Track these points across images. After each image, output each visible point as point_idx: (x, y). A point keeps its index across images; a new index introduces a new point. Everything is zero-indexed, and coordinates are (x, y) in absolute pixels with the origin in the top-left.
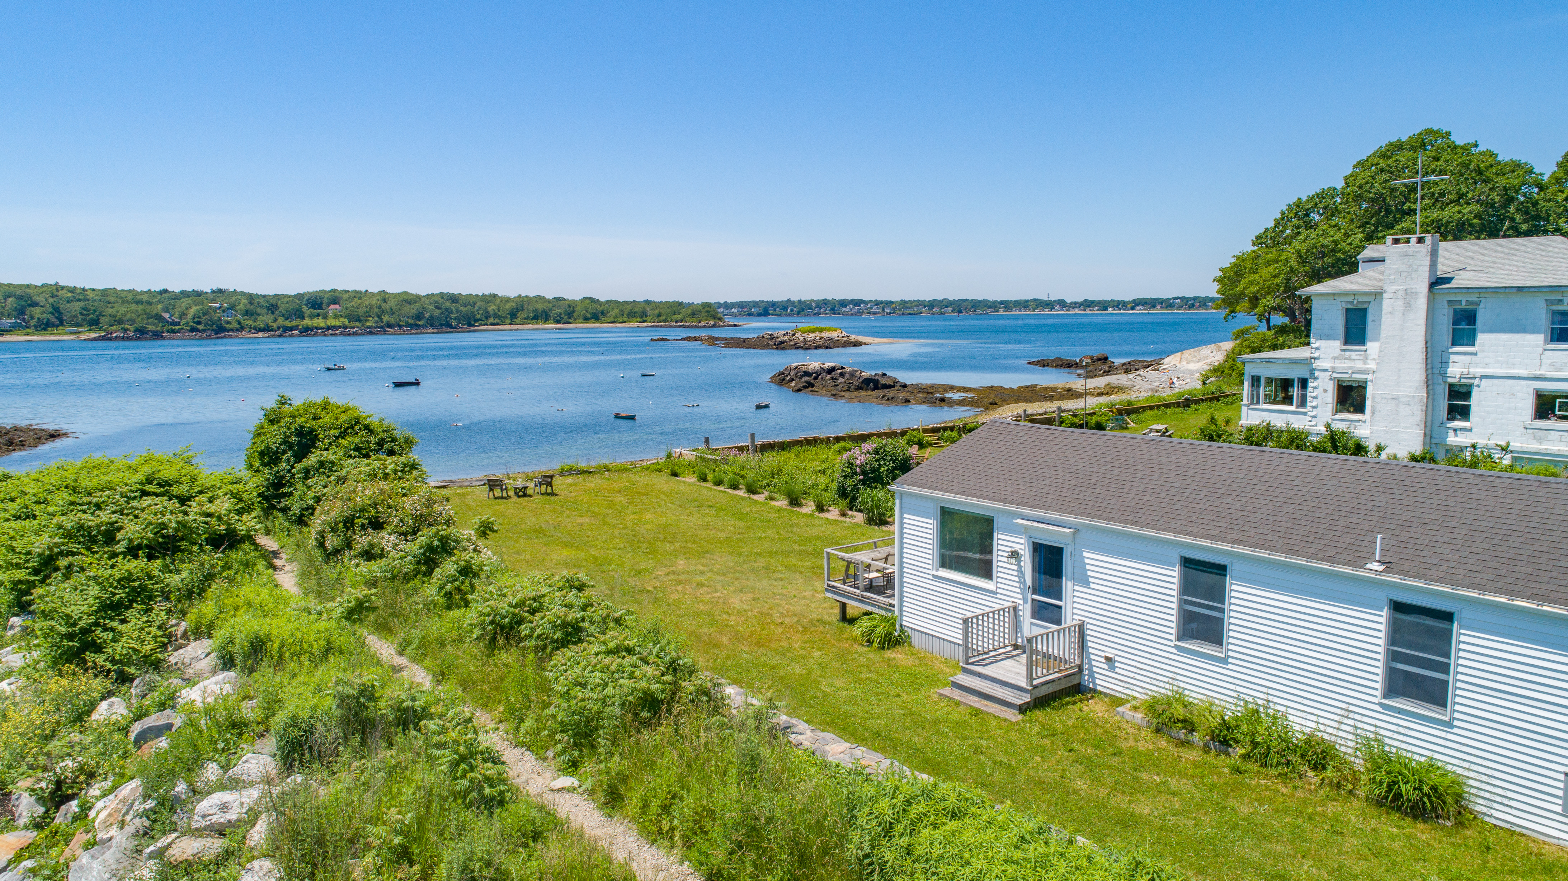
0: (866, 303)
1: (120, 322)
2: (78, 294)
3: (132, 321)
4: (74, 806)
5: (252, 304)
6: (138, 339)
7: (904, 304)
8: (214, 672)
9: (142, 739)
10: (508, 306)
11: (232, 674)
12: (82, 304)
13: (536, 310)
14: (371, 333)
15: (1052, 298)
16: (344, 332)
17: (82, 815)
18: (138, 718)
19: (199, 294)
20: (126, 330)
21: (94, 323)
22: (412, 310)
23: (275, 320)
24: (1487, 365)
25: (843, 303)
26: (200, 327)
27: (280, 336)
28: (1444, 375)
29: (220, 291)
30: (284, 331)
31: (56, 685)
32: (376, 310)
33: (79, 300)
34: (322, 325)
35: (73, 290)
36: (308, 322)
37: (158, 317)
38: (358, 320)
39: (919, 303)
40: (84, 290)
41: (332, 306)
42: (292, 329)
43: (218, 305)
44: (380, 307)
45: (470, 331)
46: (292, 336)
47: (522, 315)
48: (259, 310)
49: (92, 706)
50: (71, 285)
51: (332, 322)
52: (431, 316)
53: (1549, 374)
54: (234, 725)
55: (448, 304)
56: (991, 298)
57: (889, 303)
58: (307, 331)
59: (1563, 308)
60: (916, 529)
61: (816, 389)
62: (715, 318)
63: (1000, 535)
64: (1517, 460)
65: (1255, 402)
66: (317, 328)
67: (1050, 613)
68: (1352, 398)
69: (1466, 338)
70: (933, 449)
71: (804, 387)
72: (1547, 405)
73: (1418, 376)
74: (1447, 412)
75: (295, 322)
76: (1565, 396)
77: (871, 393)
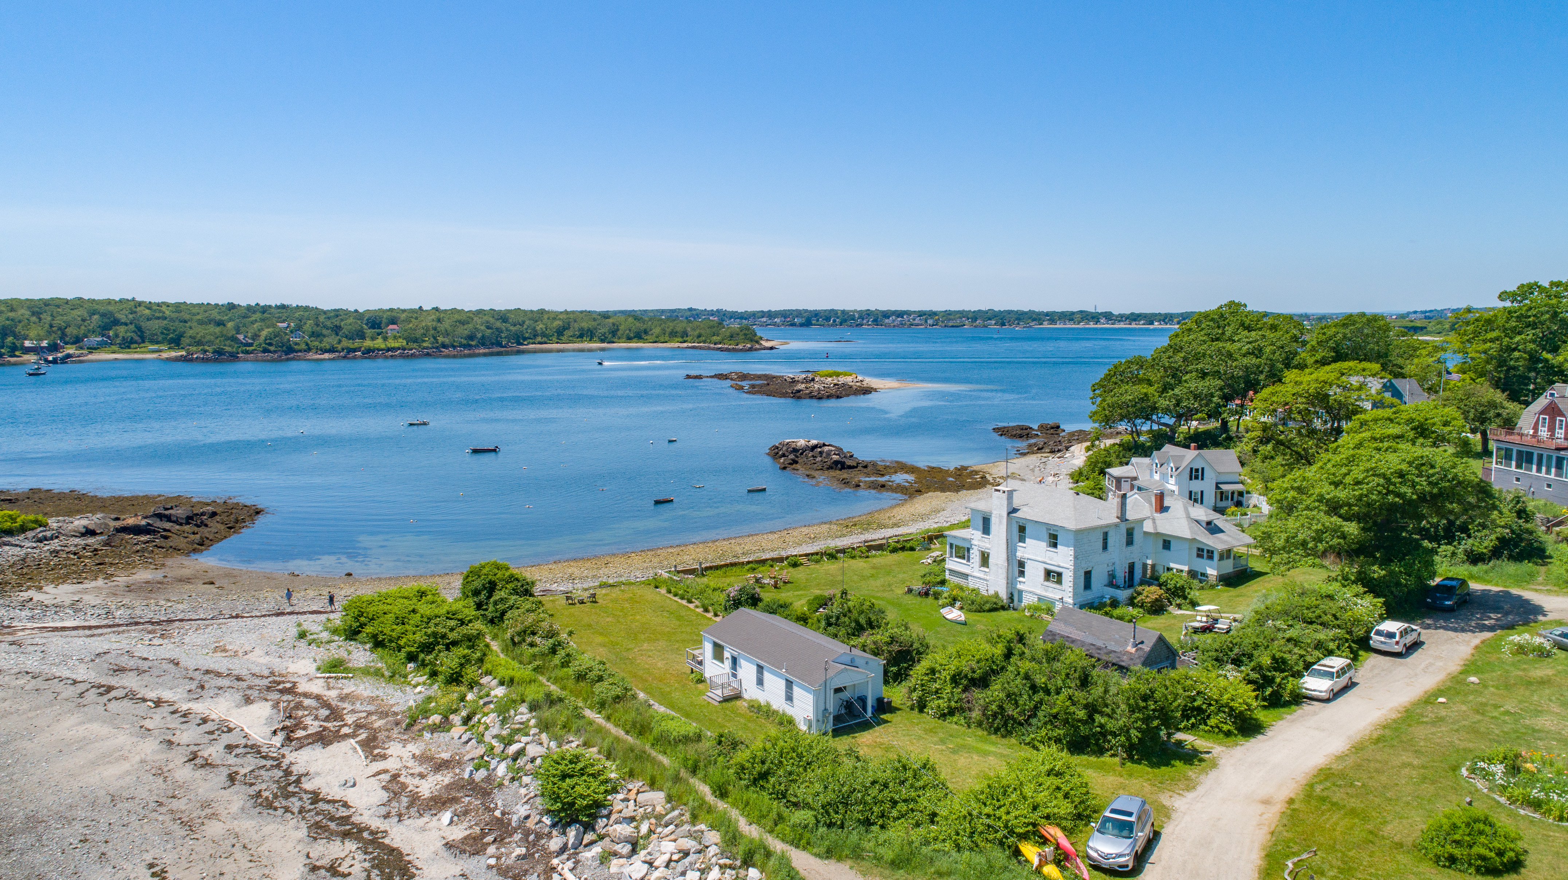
0: (908, 313)
1: (199, 343)
2: (156, 309)
3: (210, 343)
5: (318, 325)
6: (216, 360)
7: (948, 314)
8: (498, 686)
9: (486, 703)
10: (557, 323)
11: (505, 686)
12: (160, 321)
13: (582, 329)
14: (428, 355)
15: (1099, 310)
16: (404, 355)
17: (478, 722)
18: (482, 698)
19: (265, 309)
20: (205, 351)
21: (176, 342)
22: (463, 331)
23: (340, 342)
24: (1029, 554)
25: (886, 314)
26: (272, 348)
27: (345, 357)
28: (1015, 555)
30: (348, 353)
31: (453, 688)
32: (432, 331)
33: (158, 318)
34: (383, 346)
35: (149, 306)
36: (368, 343)
37: (234, 339)
38: (415, 341)
39: (963, 314)
41: (391, 327)
42: (355, 350)
43: (285, 324)
44: (435, 329)
45: (519, 352)
46: (355, 358)
47: (568, 333)
48: (325, 332)
49: (465, 695)
50: (148, 300)
51: (392, 344)
52: (483, 337)
53: (1049, 562)
54: (512, 700)
55: (498, 324)
56: (1037, 308)
57: (932, 314)
58: (369, 353)
59: (1051, 532)
60: (708, 648)
61: (798, 466)
62: (752, 341)
63: (725, 652)
64: (1039, 599)
65: (951, 556)
66: (379, 350)
67: (734, 676)
68: (985, 559)
69: (1022, 539)
70: (801, 568)
71: (790, 464)
72: (1048, 574)
73: (1004, 556)
74: (1017, 573)
75: (357, 343)
76: (1054, 572)
77: (838, 472)
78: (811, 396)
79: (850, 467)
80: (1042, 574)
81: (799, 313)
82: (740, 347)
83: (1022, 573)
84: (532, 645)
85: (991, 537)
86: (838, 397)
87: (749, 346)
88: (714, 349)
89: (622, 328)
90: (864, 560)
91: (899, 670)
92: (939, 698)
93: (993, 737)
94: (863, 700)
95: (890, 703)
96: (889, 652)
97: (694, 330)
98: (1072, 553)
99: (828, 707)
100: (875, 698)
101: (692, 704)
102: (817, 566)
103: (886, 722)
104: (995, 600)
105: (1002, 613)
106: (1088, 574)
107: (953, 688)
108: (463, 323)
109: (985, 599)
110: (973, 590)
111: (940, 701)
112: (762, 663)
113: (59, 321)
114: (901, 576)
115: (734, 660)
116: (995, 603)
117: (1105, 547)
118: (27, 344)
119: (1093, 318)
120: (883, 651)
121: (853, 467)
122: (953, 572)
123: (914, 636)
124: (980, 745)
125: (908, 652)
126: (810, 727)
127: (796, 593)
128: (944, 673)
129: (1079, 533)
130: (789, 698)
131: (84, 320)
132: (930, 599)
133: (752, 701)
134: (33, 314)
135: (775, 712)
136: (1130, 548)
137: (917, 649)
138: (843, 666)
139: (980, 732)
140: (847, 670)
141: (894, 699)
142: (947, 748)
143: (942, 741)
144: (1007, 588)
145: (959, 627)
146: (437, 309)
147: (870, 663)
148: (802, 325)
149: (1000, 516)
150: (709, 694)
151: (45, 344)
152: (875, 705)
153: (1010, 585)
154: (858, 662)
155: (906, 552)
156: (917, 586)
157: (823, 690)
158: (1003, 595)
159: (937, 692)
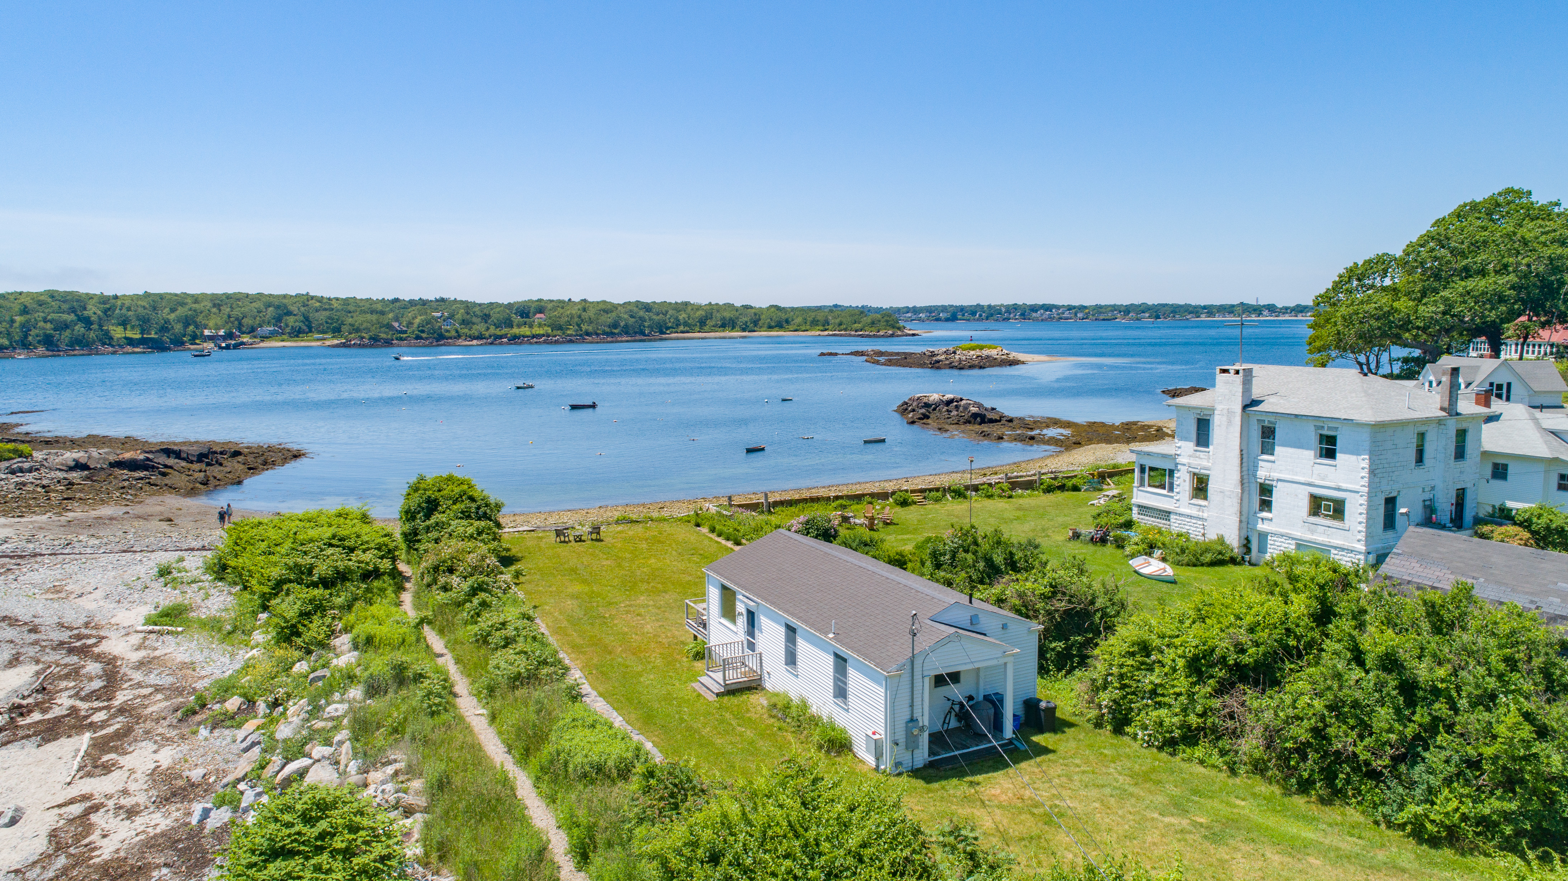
0: (1057, 307)
1: (357, 330)
2: (325, 303)
3: (368, 330)
4: (281, 709)
5: (468, 313)
6: (371, 346)
7: (1099, 308)
8: (350, 651)
9: (313, 680)
10: (700, 313)
11: (356, 653)
12: (327, 313)
13: (724, 319)
14: (571, 341)
15: (1261, 303)
16: (548, 341)
17: (283, 714)
18: (313, 672)
19: (423, 303)
20: (363, 338)
21: (337, 331)
22: (608, 319)
23: (488, 329)
24: (1280, 472)
25: (1034, 308)
26: (424, 335)
27: (491, 344)
28: (1255, 476)
29: (443, 300)
30: (495, 339)
31: (279, 653)
32: (576, 319)
33: (325, 310)
34: (528, 333)
35: (320, 300)
36: (516, 331)
37: (389, 326)
38: (560, 328)
39: (1115, 308)
40: (329, 299)
41: (538, 316)
42: (501, 337)
43: (439, 314)
44: (580, 317)
45: (661, 339)
46: (501, 344)
47: (710, 323)
48: (474, 320)
49: (294, 664)
50: (319, 295)
51: (537, 331)
52: (626, 326)
53: (1318, 482)
54: (349, 677)
55: (641, 313)
56: (1194, 302)
57: (1082, 308)
58: (515, 340)
59: (1326, 432)
60: (714, 594)
61: (929, 421)
62: (893, 327)
63: (738, 603)
64: (1299, 546)
65: (1142, 484)
66: (524, 336)
67: (751, 646)
68: (1201, 487)
69: (1267, 448)
70: (913, 508)
71: (920, 419)
72: (1316, 505)
73: (1236, 476)
74: (1256, 505)
75: (505, 331)
76: (1327, 500)
77: (977, 426)
78: (951, 367)
79: (992, 421)
80: (1304, 504)
81: (944, 308)
82: (881, 333)
83: (1266, 505)
84: (445, 588)
85: (1211, 447)
86: (981, 368)
87: (890, 332)
88: (854, 336)
89: (763, 317)
90: (1006, 500)
91: (1068, 648)
92: (1159, 705)
93: (1299, 801)
94: (995, 702)
95: (1052, 710)
96: (1049, 613)
97: (835, 318)
98: (1365, 464)
99: (917, 714)
100: (1020, 700)
101: (668, 698)
102: (937, 506)
103: (1045, 751)
104: (1219, 548)
105: (1232, 568)
106: (1391, 502)
107: (1194, 684)
108: (606, 311)
109: (1203, 546)
110: (1179, 535)
111: (1163, 712)
112: (794, 622)
113: (236, 312)
114: (1060, 519)
115: (751, 616)
116: (1220, 553)
117: (1420, 458)
118: (207, 332)
119: (1255, 310)
120: (1036, 611)
121: (996, 421)
122: (1143, 509)
123: (1096, 586)
124: (1271, 821)
125: (1086, 614)
126: (878, 757)
127: (900, 537)
128: (1170, 653)
129: (1379, 428)
130: (841, 692)
131: (259, 312)
132: (1110, 548)
133: (777, 695)
134: (214, 305)
135: (815, 721)
136: (1460, 464)
137: (1102, 609)
138: (953, 630)
139: (1263, 788)
140: (959, 636)
141: (1058, 703)
142: (1195, 824)
143: (1178, 807)
144: (1240, 529)
145: (1165, 587)
146: (585, 301)
147: (1012, 626)
148: (947, 320)
149: (1230, 412)
150: (704, 679)
151: (222, 332)
152: (1020, 713)
153: (1244, 525)
154: (985, 623)
155: (1066, 493)
156: (1088, 530)
157: (906, 679)
158: (1233, 540)
159: (1154, 693)
